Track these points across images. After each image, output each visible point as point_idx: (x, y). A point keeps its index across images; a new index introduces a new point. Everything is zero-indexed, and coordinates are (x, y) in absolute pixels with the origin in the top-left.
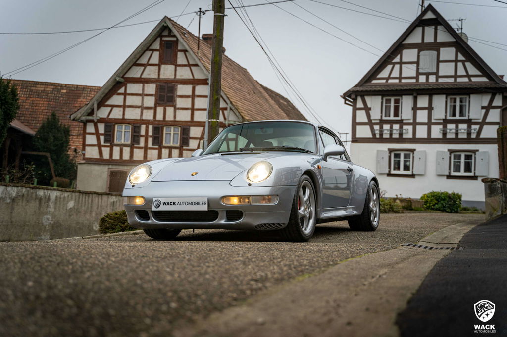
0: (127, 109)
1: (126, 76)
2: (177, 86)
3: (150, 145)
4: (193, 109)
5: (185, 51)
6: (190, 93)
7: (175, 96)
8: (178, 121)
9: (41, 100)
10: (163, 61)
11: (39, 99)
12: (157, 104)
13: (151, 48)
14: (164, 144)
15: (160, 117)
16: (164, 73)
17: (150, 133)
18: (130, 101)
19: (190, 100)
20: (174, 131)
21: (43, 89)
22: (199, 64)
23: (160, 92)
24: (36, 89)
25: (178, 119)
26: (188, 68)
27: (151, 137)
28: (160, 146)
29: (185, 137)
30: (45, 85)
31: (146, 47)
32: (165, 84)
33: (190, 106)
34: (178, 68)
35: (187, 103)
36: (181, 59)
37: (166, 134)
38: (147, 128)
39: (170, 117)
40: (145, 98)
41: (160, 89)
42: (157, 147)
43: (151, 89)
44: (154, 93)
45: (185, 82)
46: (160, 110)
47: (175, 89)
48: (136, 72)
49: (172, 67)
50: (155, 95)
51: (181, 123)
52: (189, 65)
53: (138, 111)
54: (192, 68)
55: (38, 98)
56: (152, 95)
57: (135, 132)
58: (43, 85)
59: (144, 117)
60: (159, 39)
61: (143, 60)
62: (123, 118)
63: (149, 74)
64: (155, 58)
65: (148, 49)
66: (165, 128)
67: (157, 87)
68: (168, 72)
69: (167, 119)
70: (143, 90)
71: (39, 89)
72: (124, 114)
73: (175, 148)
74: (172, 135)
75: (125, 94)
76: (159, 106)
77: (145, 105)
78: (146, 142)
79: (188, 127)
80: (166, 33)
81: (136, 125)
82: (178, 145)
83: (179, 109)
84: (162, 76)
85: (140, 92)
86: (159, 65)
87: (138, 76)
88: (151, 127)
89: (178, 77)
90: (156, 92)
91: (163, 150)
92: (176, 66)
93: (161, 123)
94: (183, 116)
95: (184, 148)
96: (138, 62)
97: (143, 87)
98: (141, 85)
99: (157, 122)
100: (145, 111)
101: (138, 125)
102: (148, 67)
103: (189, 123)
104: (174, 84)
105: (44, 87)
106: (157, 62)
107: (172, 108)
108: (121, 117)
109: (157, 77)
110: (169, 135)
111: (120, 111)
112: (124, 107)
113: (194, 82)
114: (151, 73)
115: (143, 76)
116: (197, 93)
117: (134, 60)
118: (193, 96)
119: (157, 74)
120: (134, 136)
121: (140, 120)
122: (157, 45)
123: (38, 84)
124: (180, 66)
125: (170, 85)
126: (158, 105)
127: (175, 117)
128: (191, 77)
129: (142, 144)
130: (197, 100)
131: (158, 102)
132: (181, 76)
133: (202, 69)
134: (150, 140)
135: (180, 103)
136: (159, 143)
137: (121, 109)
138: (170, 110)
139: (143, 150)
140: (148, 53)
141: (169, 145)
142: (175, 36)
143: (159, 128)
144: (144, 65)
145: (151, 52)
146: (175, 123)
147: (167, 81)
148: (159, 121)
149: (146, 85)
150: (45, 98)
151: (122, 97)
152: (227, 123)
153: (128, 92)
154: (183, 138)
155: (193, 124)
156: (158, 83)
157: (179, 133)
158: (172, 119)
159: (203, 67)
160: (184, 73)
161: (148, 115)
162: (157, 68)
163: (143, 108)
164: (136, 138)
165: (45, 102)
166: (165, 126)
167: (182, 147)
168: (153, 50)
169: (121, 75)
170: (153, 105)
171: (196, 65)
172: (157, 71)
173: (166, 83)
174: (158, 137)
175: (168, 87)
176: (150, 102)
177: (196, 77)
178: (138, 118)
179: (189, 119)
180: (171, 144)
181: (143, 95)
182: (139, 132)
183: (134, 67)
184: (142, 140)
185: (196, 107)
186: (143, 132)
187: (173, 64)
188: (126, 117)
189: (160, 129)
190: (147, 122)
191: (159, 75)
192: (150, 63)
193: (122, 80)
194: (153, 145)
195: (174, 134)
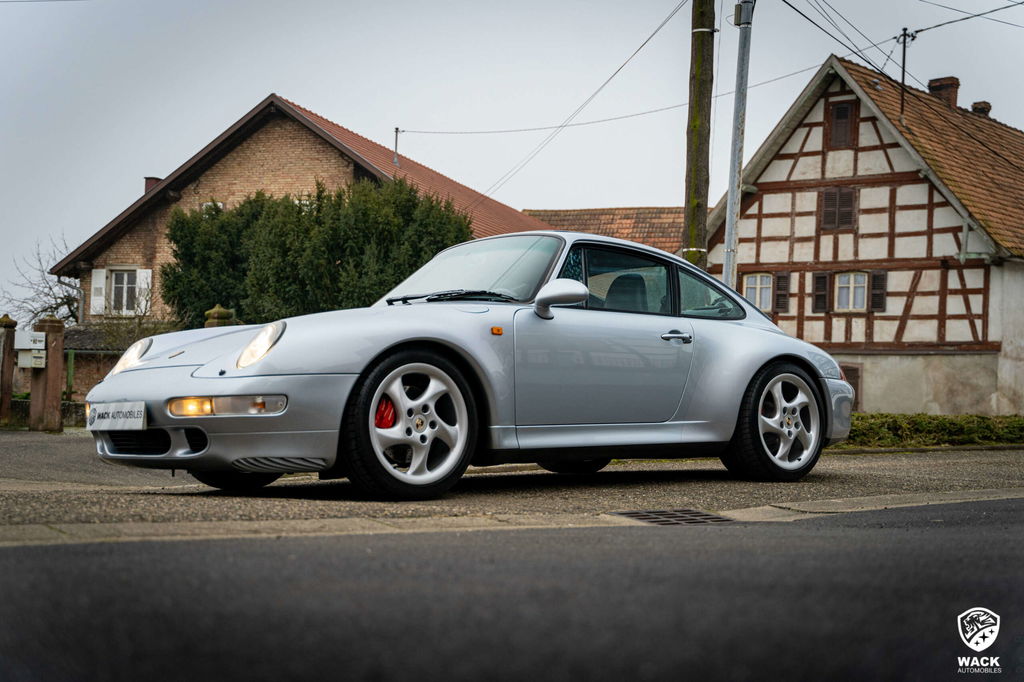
0: (764, 245)
1: (762, 180)
2: (859, 191)
3: (808, 312)
4: (892, 235)
5: (873, 120)
6: (885, 203)
7: (856, 211)
8: (863, 261)
9: (668, 240)
10: (829, 145)
11: (664, 240)
12: (821, 230)
13: (806, 121)
14: (837, 308)
15: (826, 255)
16: (833, 168)
17: (809, 289)
18: (770, 227)
19: (885, 216)
20: (855, 282)
21: (671, 220)
22: (902, 141)
23: (826, 206)
24: (661, 221)
25: (862, 256)
26: (880, 153)
27: (809, 295)
28: (827, 313)
29: (878, 292)
30: (676, 213)
31: (797, 121)
32: (834, 190)
33: (885, 229)
34: (860, 154)
35: (880, 223)
36: (867, 135)
37: (840, 288)
38: (802, 278)
39: (846, 254)
40: (798, 219)
41: (825, 200)
42: (822, 315)
43: (808, 201)
44: (813, 208)
45: (874, 181)
46: (827, 241)
47: (856, 197)
48: (779, 172)
49: (848, 155)
50: (817, 213)
51: (869, 264)
52: (883, 147)
53: (785, 246)
54: (889, 151)
55: (662, 237)
56: (809, 214)
57: (779, 289)
58: (672, 213)
59: (796, 258)
60: (822, 103)
61: (793, 147)
62: (758, 263)
63: (804, 173)
64: (816, 140)
65: (801, 125)
66: (837, 278)
67: (819, 196)
68: (840, 164)
69: (841, 257)
70: (793, 204)
71: (665, 221)
72: (758, 255)
73: (858, 315)
74: (852, 289)
75: (760, 216)
76: (825, 234)
77: (798, 234)
78: (801, 306)
79: (883, 273)
80: (835, 88)
81: (780, 274)
82: (863, 309)
83: (863, 236)
84: (829, 175)
85: (788, 210)
86: (823, 154)
87: (784, 179)
88: (809, 276)
89: (861, 172)
90: (819, 206)
91: (835, 320)
92: (857, 150)
93: (828, 267)
94: (873, 250)
95: (876, 314)
96: (782, 152)
97: (794, 198)
98: (790, 195)
99: (820, 266)
100: (797, 246)
101: (785, 273)
102: (802, 160)
103: (884, 264)
104: (853, 188)
105: (673, 216)
106: (820, 148)
107: (851, 237)
108: (753, 260)
109: (818, 176)
110: (845, 291)
111: (751, 249)
112: (759, 240)
113: (894, 180)
114: (807, 169)
115: (793, 178)
116: (899, 202)
117: (776, 149)
118: (892, 209)
119: (819, 170)
120: (778, 296)
121: (788, 263)
122: (818, 115)
123: (663, 213)
124: (864, 149)
125: (845, 190)
126: (822, 232)
127: (856, 253)
128: (888, 171)
129: (793, 311)
130: (900, 216)
131: (822, 226)
132: (867, 170)
133: (907, 152)
134: (809, 302)
135: (866, 223)
136: (825, 308)
137: (754, 245)
138: (846, 241)
139: (795, 323)
140: (802, 132)
141: (846, 310)
142: (851, 92)
143: (825, 278)
144: (794, 157)
145: (807, 129)
146: (855, 266)
147: (840, 183)
148: (826, 263)
149: (798, 195)
150: (674, 237)
151: (755, 222)
152: (962, 258)
153: (765, 211)
154: (874, 295)
155: (894, 264)
156: (822, 189)
157: (866, 285)
158: (851, 257)
159: (908, 148)
160: (873, 164)
161: (804, 253)
162: (819, 158)
163: (793, 240)
164: (782, 300)
165: (674, 244)
166: (837, 273)
167: (873, 312)
168: (812, 125)
169: (752, 180)
170: (812, 233)
171: (896, 145)
172: (820, 165)
173: (836, 186)
174: (824, 296)
175: (841, 195)
176: (807, 226)
177: (897, 169)
178: (785, 259)
179: (883, 254)
180: (851, 309)
181: (792, 215)
182: (787, 287)
183: (776, 163)
184: (793, 303)
185: (898, 229)
186: (794, 288)
187: (852, 149)
188: (763, 260)
189: (828, 278)
190: (802, 268)
191: (823, 172)
192: (805, 150)
193: (754, 189)
194: (814, 312)
195: (855, 288)
